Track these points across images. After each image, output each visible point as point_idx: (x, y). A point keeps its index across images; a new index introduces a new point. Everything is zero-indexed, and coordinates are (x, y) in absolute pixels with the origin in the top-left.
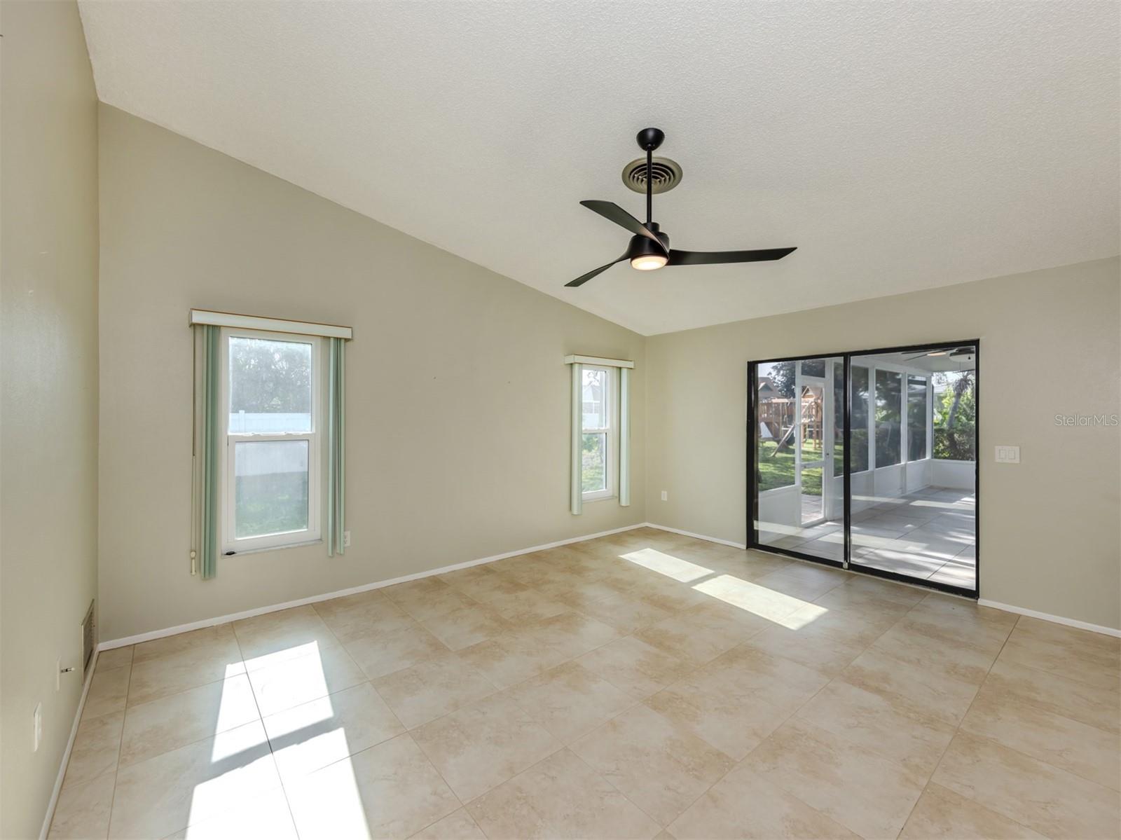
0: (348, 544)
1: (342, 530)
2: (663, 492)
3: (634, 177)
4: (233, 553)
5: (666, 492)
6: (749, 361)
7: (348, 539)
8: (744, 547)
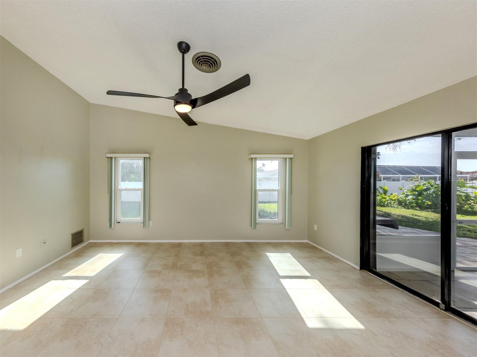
0: (151, 225)
1: (148, 221)
2: (315, 225)
3: (200, 63)
4: (119, 222)
5: (316, 226)
6: (362, 146)
7: (151, 224)
8: (358, 268)
